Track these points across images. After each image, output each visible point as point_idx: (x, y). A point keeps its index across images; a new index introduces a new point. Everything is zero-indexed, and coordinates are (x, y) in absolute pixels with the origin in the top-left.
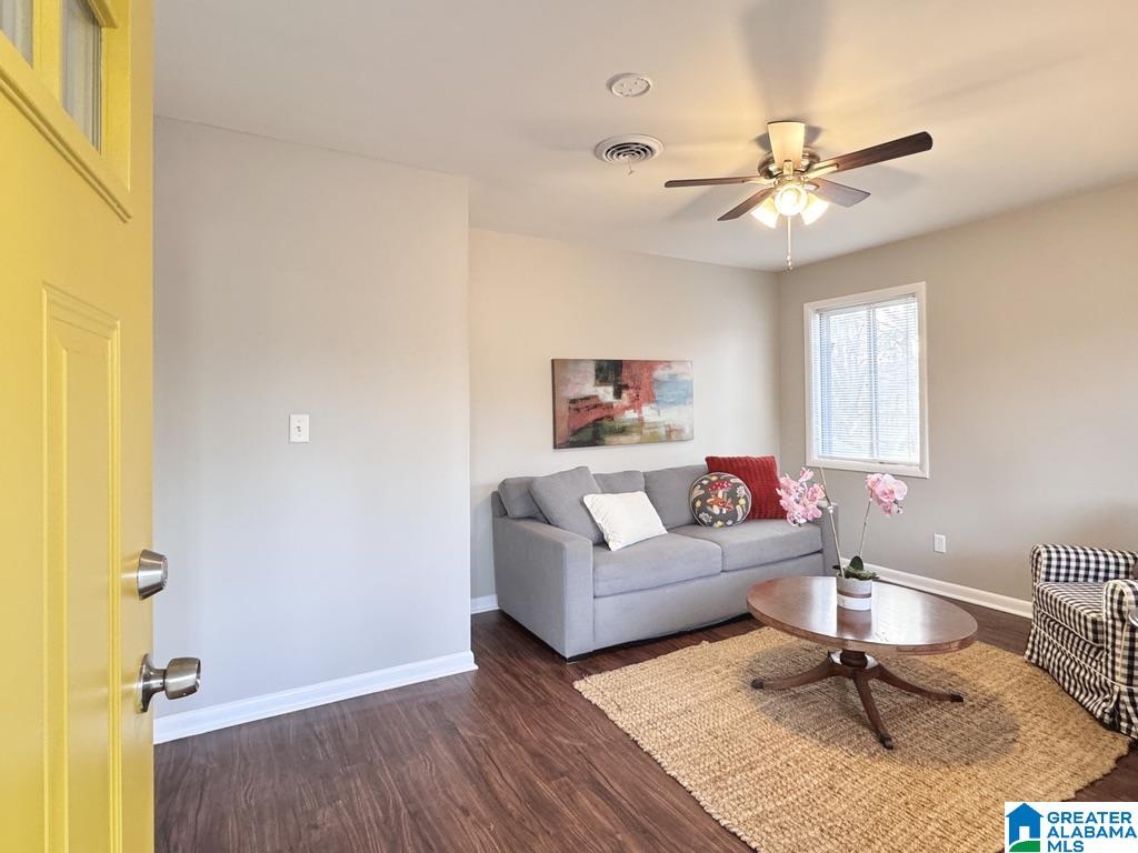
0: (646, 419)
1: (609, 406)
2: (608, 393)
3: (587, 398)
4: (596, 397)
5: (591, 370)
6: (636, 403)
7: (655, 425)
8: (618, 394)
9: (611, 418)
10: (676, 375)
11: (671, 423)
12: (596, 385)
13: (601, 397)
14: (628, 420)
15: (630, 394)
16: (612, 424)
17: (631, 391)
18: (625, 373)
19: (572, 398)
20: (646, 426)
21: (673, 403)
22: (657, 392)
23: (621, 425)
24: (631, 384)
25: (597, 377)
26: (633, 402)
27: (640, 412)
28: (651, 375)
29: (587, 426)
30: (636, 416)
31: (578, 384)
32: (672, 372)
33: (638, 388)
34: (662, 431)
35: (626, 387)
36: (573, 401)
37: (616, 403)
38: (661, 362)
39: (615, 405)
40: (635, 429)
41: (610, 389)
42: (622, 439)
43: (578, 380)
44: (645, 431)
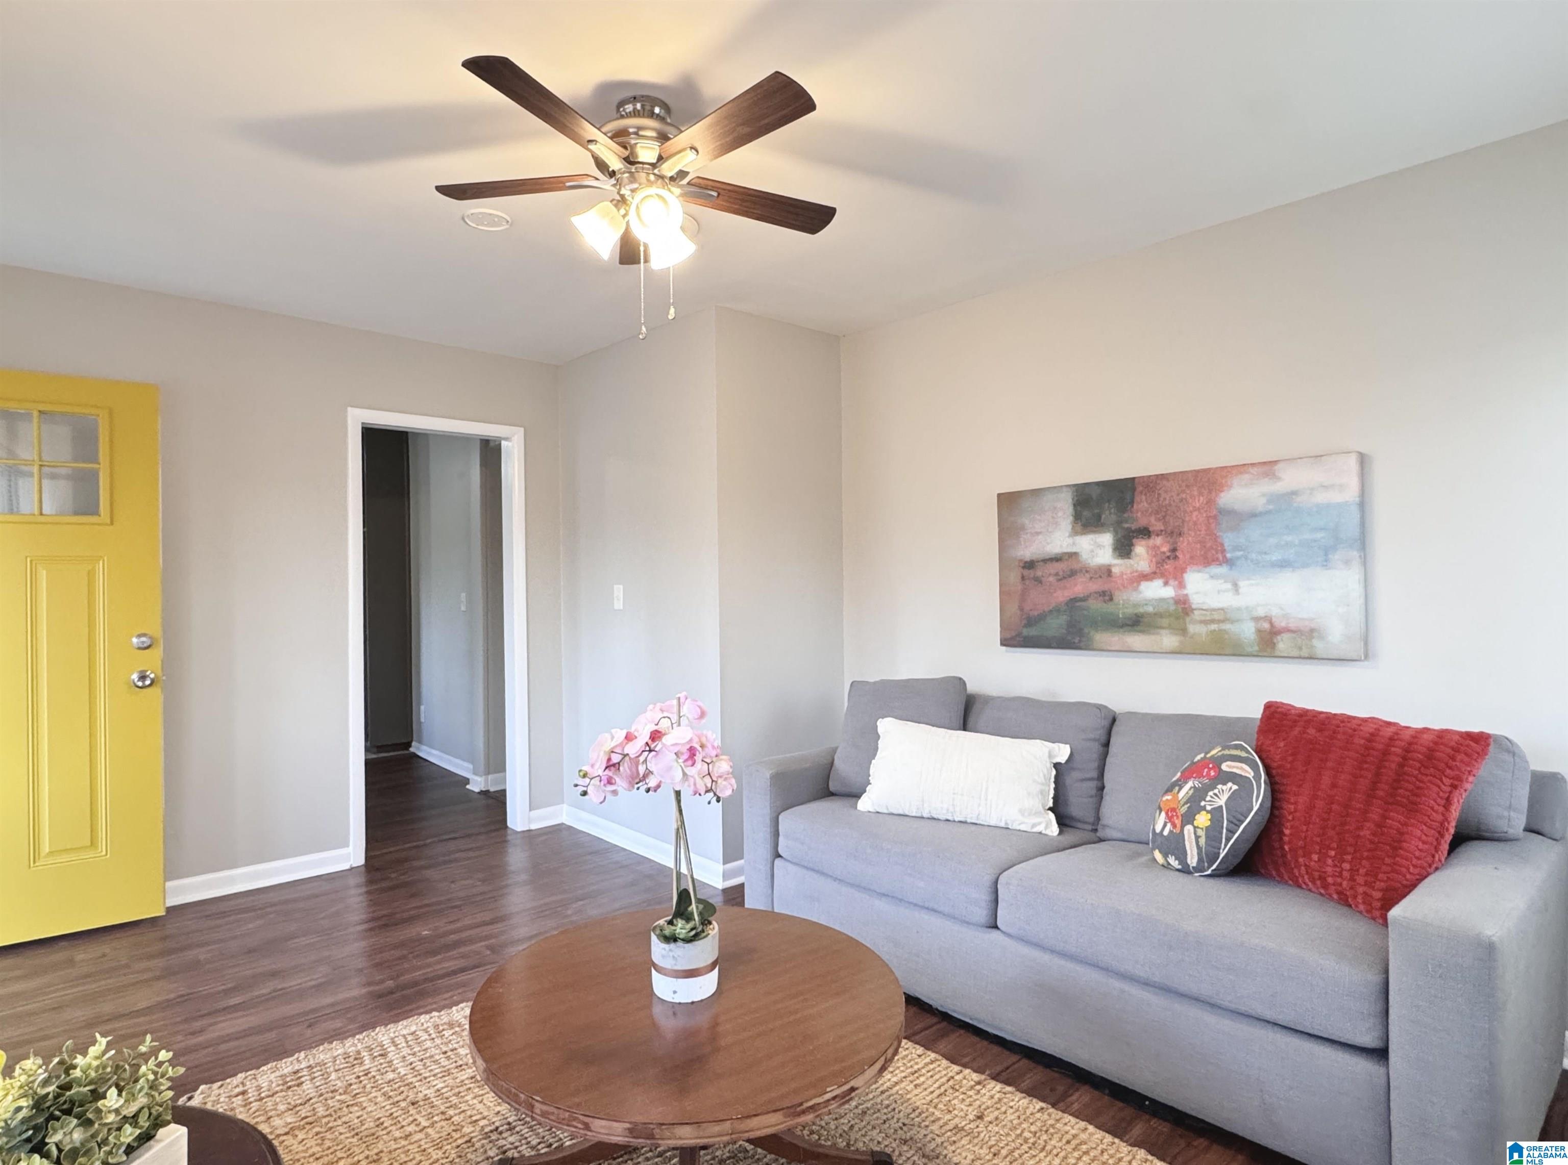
0: (1196, 600)
1: (1107, 571)
2: (1100, 546)
3: (1057, 559)
4: (1073, 555)
5: (1065, 506)
6: (1169, 566)
7: (1224, 616)
8: (1123, 548)
9: (1107, 596)
10: (1294, 493)
11: (1275, 612)
12: (1075, 533)
13: (1085, 556)
14: (1147, 602)
15: (1155, 548)
16: (1109, 608)
17: (1158, 541)
18: (1142, 504)
19: (1028, 559)
20: (1197, 615)
21: (1283, 565)
22: (1228, 539)
23: (1130, 611)
24: (1156, 525)
25: (1077, 517)
26: (1160, 563)
27: (1181, 585)
28: (1210, 502)
29: (1057, 610)
30: (1168, 592)
31: (1038, 533)
32: (1278, 487)
33: (1174, 534)
34: (1247, 631)
35: (1145, 532)
36: (1030, 565)
37: (1119, 566)
38: (1242, 468)
39: (1115, 570)
40: (1165, 622)
41: (1106, 539)
42: (1136, 640)
43: (1038, 527)
44: (1192, 629)
